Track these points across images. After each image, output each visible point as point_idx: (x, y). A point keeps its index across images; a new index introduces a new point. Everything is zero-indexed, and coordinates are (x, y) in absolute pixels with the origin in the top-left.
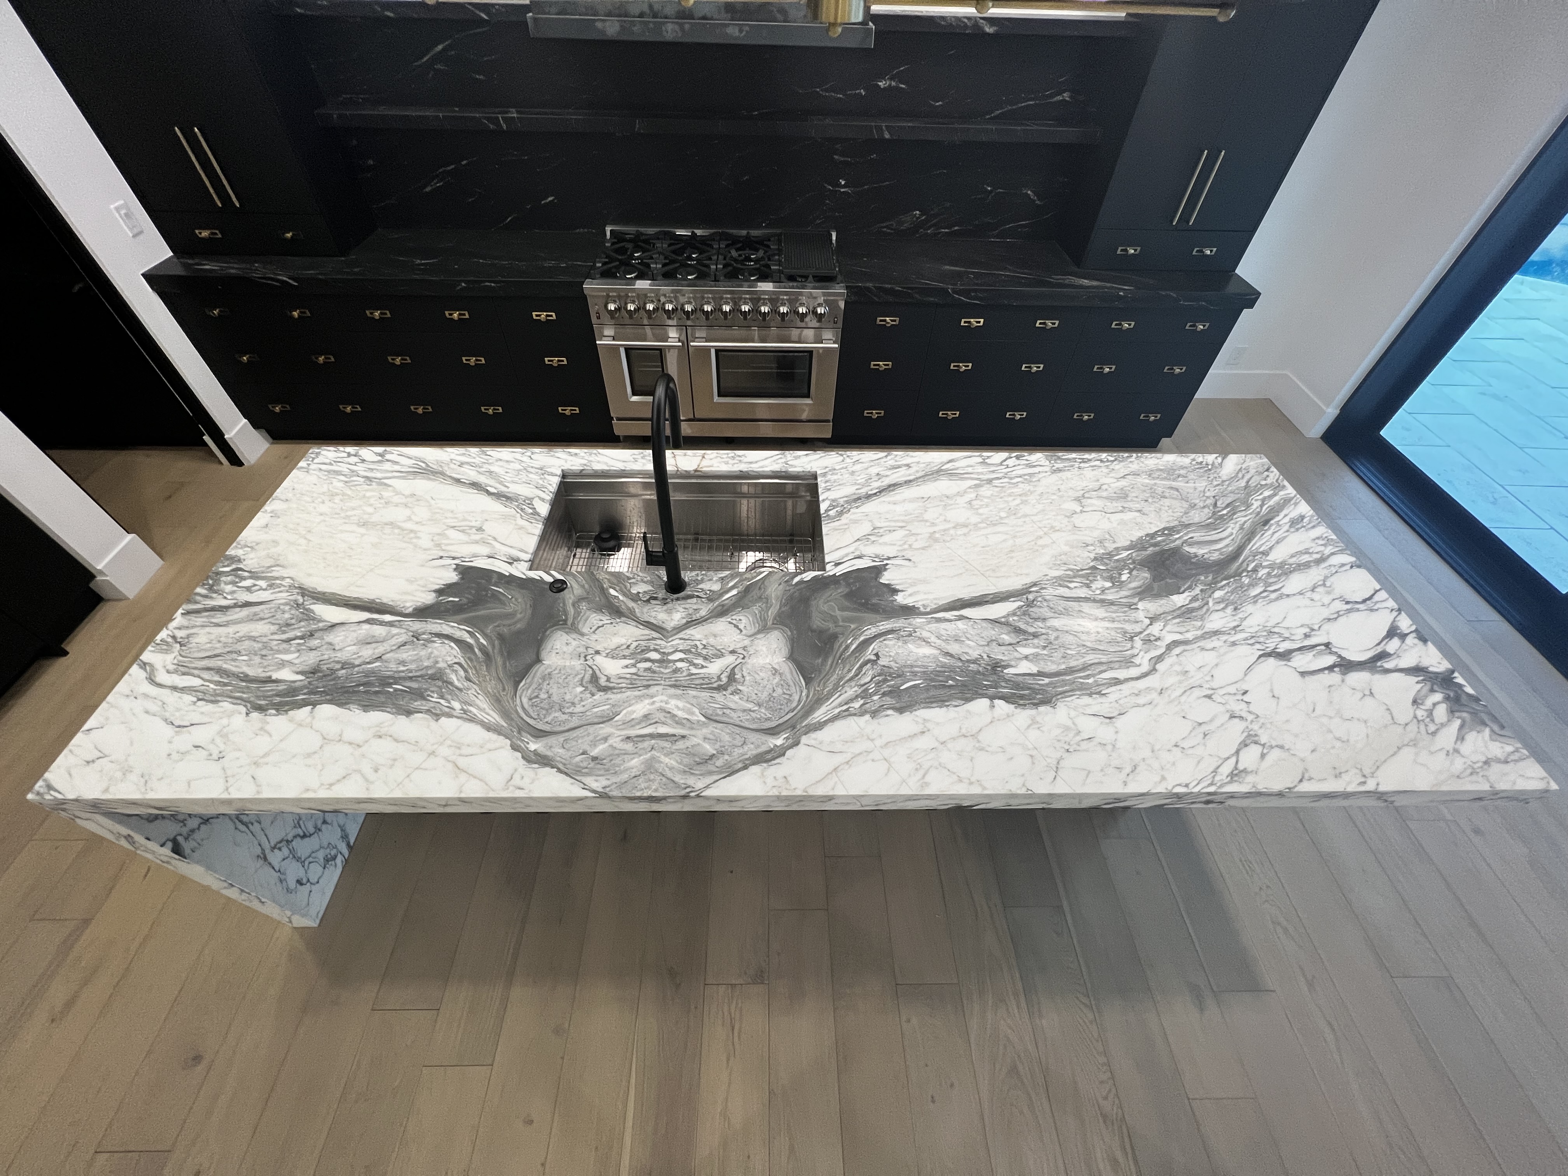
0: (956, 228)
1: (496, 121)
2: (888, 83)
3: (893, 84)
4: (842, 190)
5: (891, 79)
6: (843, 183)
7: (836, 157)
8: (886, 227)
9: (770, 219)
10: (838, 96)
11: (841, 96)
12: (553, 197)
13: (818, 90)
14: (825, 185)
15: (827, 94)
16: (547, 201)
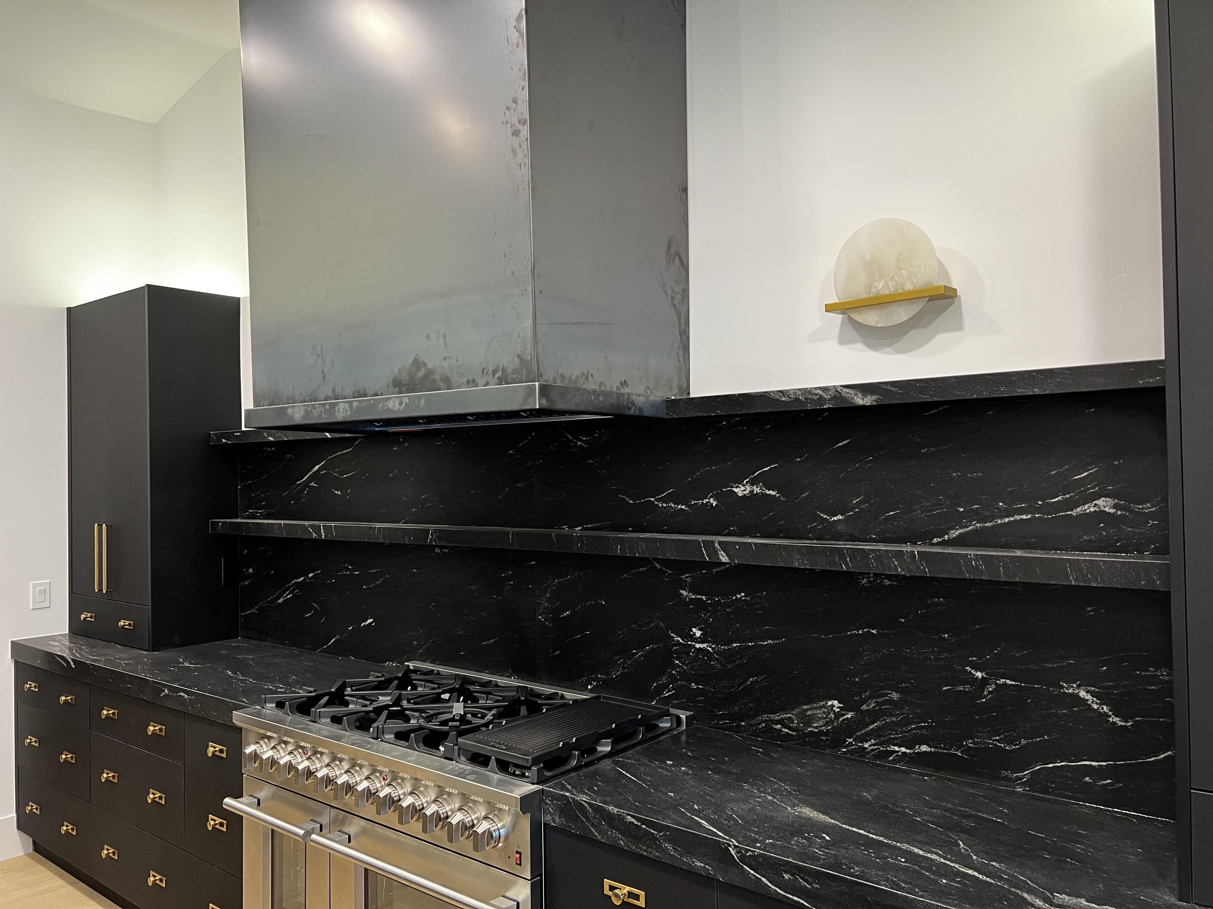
0: (924, 748)
1: (317, 529)
2: (748, 489)
3: (757, 490)
4: (698, 646)
5: (753, 483)
6: (698, 634)
7: (684, 593)
8: (781, 722)
9: (597, 680)
10: (679, 507)
11: (683, 507)
12: (372, 620)
13: (653, 499)
14: (672, 635)
15: (665, 505)
16: (367, 624)
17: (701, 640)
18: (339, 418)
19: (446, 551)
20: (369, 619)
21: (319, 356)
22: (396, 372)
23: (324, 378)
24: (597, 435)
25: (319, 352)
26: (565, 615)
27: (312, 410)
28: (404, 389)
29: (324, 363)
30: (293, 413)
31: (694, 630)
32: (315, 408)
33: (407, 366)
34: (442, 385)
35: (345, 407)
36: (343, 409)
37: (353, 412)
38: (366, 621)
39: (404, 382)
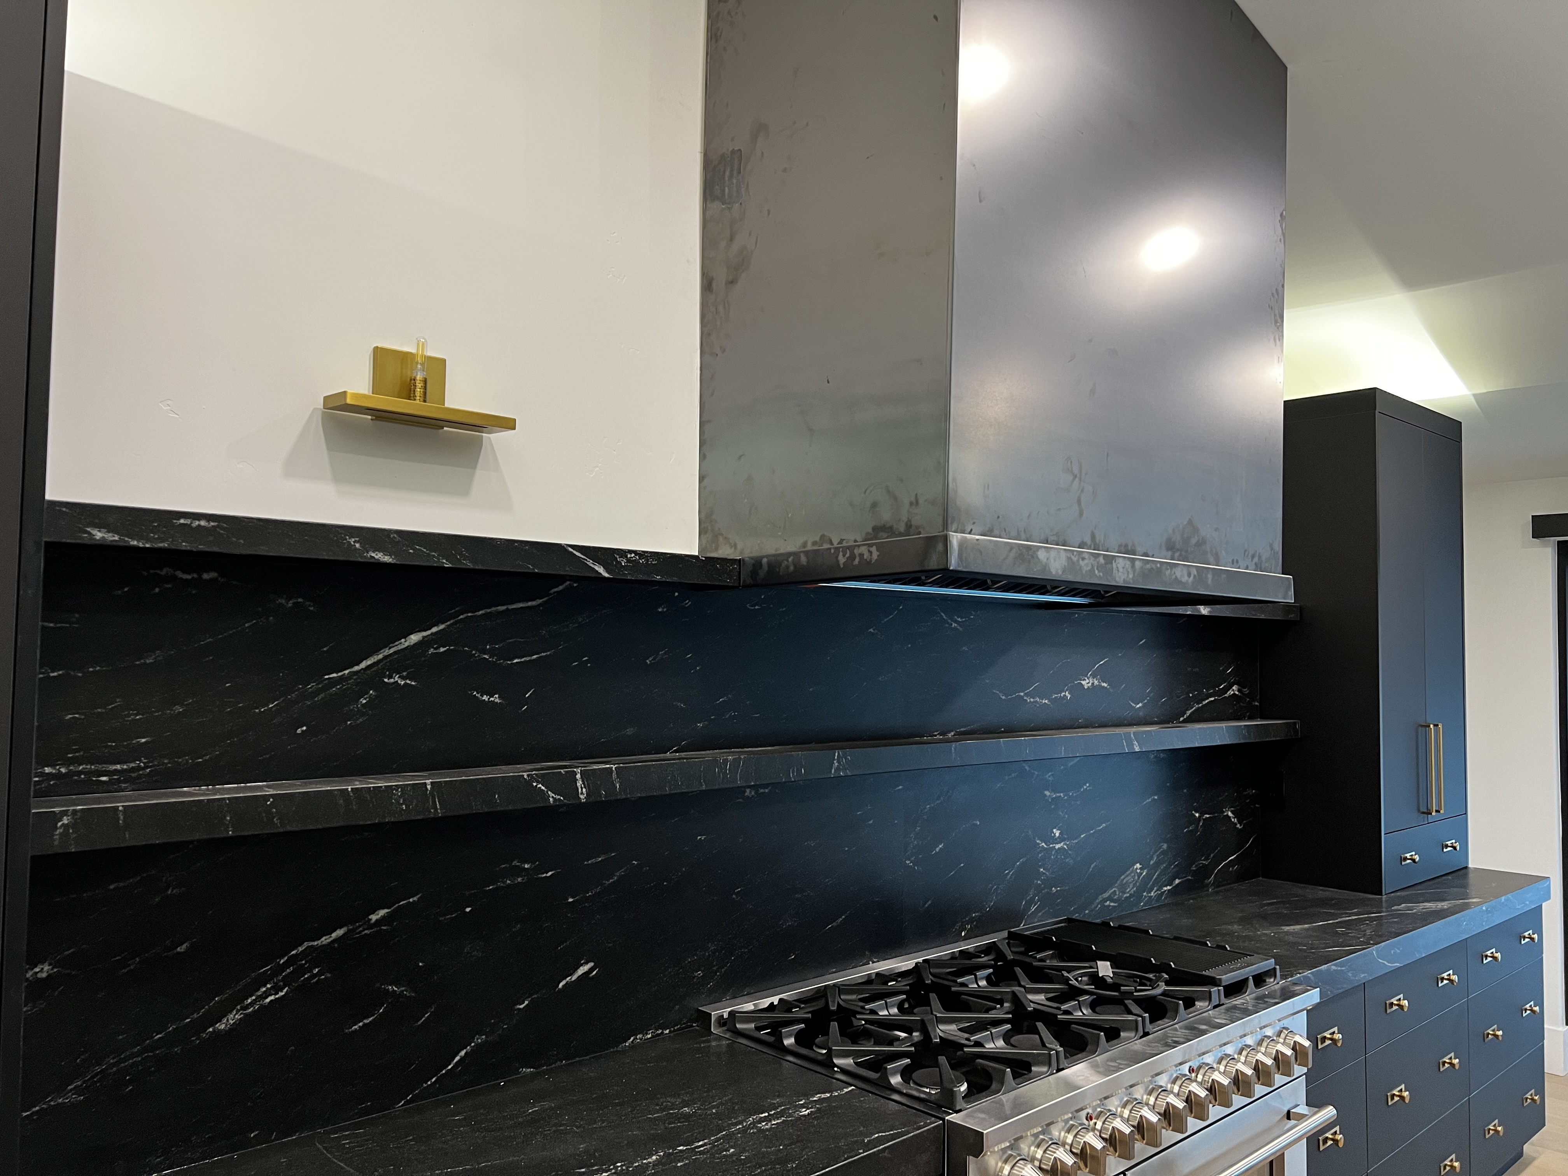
0: (1177, 881)
2: (1091, 681)
3: (1096, 682)
4: (1058, 846)
5: (1093, 676)
6: (1057, 834)
7: (1047, 793)
8: (1109, 898)
9: (971, 921)
10: (1044, 701)
11: (1046, 701)
12: (591, 965)
13: (1022, 694)
14: (1038, 841)
15: (1032, 700)
16: (573, 979)
17: (1061, 839)
18: (1117, 579)
19: (767, 791)
20: (582, 965)
21: (1075, 477)
22: (1171, 531)
23: (1081, 515)
24: (972, 617)
25: (1076, 470)
26: (937, 850)
27: (1078, 561)
28: (1177, 555)
29: (1082, 491)
30: (1047, 559)
31: (1054, 830)
32: (1083, 559)
33: (1181, 526)
34: (1212, 559)
35: (1125, 564)
36: (1123, 568)
37: (1136, 574)
38: (571, 975)
39: (1178, 546)
